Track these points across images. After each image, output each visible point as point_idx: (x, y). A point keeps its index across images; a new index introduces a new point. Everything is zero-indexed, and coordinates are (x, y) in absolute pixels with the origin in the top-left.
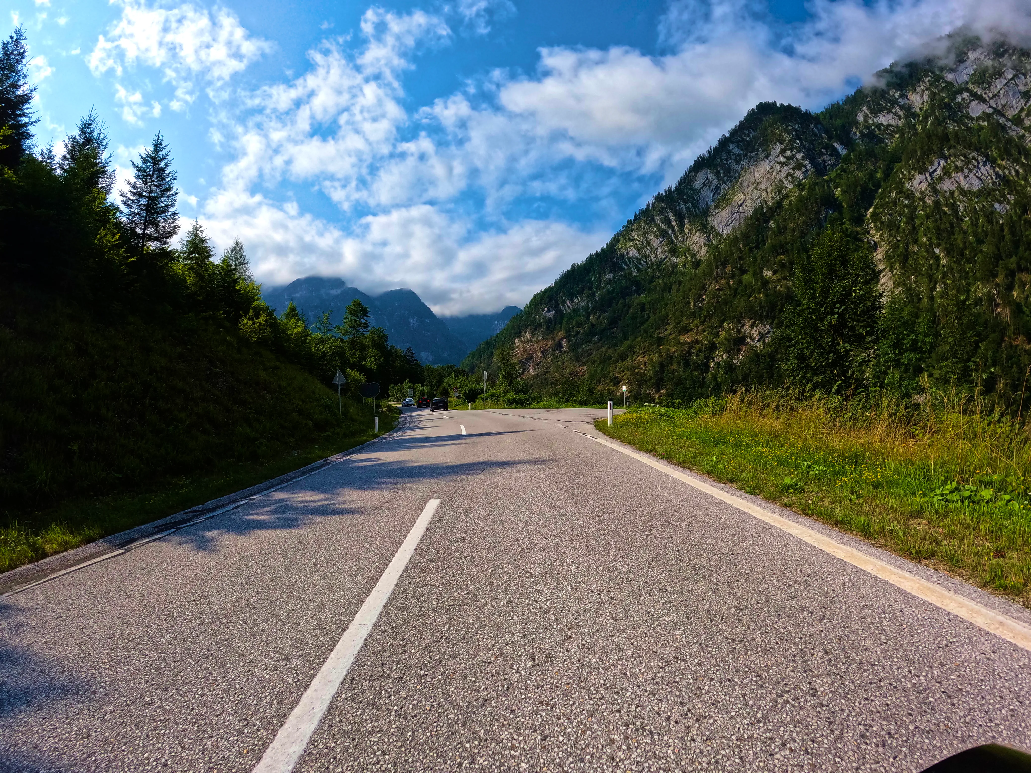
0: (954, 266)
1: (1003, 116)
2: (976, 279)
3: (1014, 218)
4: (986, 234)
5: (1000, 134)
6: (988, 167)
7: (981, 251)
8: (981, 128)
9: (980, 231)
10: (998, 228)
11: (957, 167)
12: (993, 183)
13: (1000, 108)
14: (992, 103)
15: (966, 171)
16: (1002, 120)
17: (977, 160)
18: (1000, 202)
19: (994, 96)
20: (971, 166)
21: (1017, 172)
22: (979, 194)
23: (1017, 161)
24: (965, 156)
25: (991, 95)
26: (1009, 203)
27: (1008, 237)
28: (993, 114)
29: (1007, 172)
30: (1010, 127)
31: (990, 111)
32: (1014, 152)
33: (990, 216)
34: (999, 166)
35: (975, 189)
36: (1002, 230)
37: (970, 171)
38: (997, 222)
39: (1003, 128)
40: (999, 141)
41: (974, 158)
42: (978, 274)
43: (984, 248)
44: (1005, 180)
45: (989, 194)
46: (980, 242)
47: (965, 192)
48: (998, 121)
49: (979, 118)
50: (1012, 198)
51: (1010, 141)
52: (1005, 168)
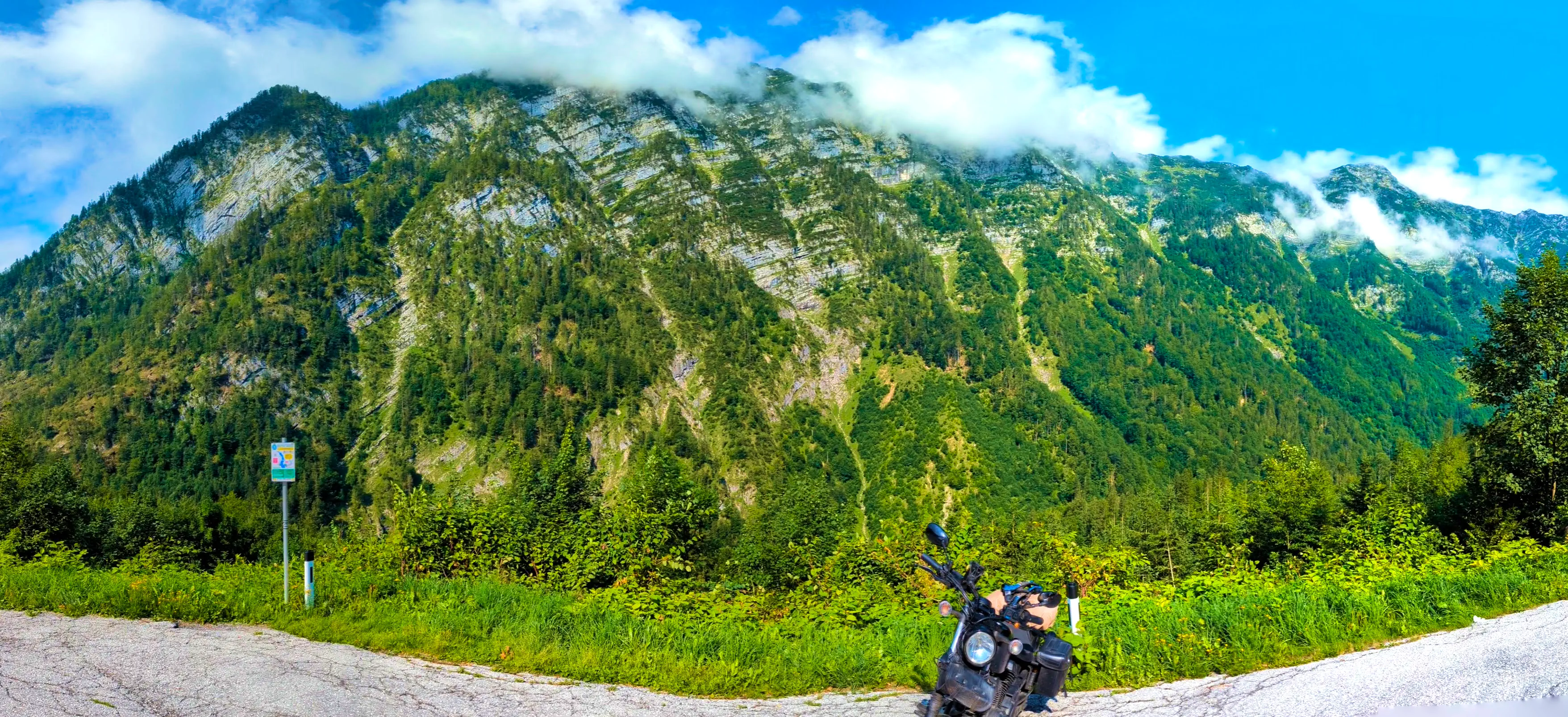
0: (492, 305)
1: (574, 159)
2: (516, 322)
3: (565, 263)
4: (532, 275)
5: (566, 175)
6: (546, 205)
7: (524, 292)
8: (545, 165)
9: (524, 270)
10: (546, 270)
11: (510, 199)
12: (548, 223)
13: (572, 150)
14: (566, 143)
15: (520, 205)
16: (571, 163)
17: (535, 195)
18: (552, 244)
19: (570, 138)
20: (526, 201)
21: (576, 217)
22: (529, 232)
23: (578, 206)
24: (523, 189)
25: (566, 136)
26: (561, 246)
27: (555, 281)
28: (563, 154)
29: (564, 215)
30: (578, 172)
31: (562, 150)
32: (577, 196)
33: (537, 258)
34: (557, 207)
35: (526, 225)
36: (550, 273)
37: (525, 205)
38: (545, 265)
39: (571, 170)
40: (563, 182)
41: (532, 193)
42: (517, 317)
43: (527, 289)
44: (561, 223)
45: (542, 233)
46: (523, 282)
47: (515, 227)
48: (567, 163)
49: (546, 155)
50: (565, 242)
51: (575, 185)
52: (563, 210)
